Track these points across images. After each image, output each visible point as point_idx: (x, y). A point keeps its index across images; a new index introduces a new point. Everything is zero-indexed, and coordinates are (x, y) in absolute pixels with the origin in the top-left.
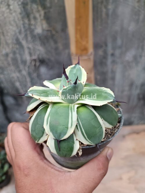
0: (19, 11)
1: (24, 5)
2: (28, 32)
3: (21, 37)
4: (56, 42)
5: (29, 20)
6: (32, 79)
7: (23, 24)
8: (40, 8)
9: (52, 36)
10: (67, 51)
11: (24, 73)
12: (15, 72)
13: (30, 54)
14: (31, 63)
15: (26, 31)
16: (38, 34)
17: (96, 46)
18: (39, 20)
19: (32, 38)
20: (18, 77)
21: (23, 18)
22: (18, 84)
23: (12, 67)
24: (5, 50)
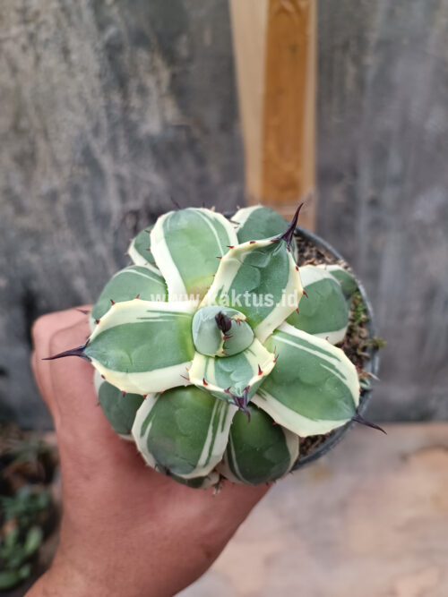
0: (95, 66)
1: (112, 51)
2: (121, 132)
3: (98, 146)
4: (201, 161)
5: (125, 96)
7: (108, 107)
8: (159, 62)
9: (192, 143)
10: (234, 189)
11: (102, 249)
12: (73, 248)
13: (123, 196)
14: (123, 221)
15: (113, 126)
16: (150, 138)
17: (325, 176)
18: (154, 96)
19: (131, 148)
20: (82, 264)
21: (106, 90)
22: (80, 284)
23: (68, 234)
24: (49, 181)
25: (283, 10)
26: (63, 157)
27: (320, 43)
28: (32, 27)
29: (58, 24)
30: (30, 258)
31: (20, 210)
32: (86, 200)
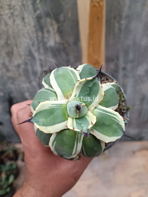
0: (33, 23)
1: (39, 18)
2: (41, 45)
3: (33, 49)
4: (67, 55)
5: (43, 33)
7: (37, 37)
8: (54, 22)
9: (64, 49)
11: (34, 83)
12: (25, 83)
13: (42, 66)
14: (42, 74)
15: (39, 43)
16: (51, 47)
17: (108, 60)
18: (52, 33)
19: (44, 50)
20: (28, 88)
21: (36, 31)
22: (27, 95)
23: (23, 78)
24: (17, 61)
25: (95, 6)
26: (22, 53)
27: (107, 16)
28: (12, 11)
29: (21, 10)
30: (11, 86)
31: (8, 70)
32: (29, 67)
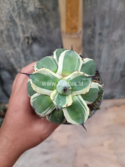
2: (21, 10)
3: (14, 15)
4: (47, 21)
6: (25, 56)
7: (16, 2)
9: (44, 14)
10: (57, 30)
11: (18, 49)
12: (9, 49)
13: (24, 32)
14: (24, 40)
15: (19, 9)
16: (31, 12)
19: (25, 16)
20: (12, 54)
22: (12, 60)
23: (7, 44)
32: (12, 33)
